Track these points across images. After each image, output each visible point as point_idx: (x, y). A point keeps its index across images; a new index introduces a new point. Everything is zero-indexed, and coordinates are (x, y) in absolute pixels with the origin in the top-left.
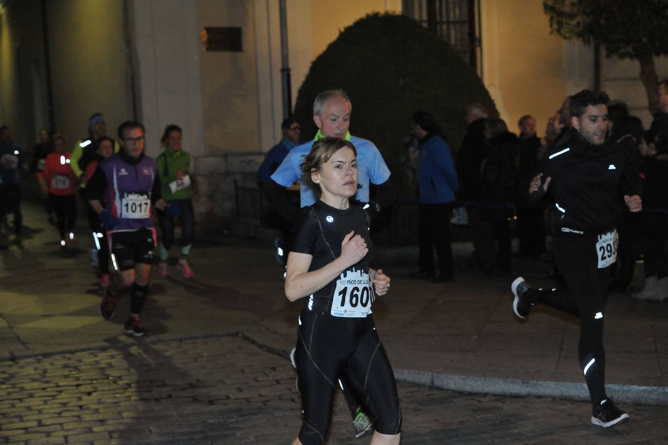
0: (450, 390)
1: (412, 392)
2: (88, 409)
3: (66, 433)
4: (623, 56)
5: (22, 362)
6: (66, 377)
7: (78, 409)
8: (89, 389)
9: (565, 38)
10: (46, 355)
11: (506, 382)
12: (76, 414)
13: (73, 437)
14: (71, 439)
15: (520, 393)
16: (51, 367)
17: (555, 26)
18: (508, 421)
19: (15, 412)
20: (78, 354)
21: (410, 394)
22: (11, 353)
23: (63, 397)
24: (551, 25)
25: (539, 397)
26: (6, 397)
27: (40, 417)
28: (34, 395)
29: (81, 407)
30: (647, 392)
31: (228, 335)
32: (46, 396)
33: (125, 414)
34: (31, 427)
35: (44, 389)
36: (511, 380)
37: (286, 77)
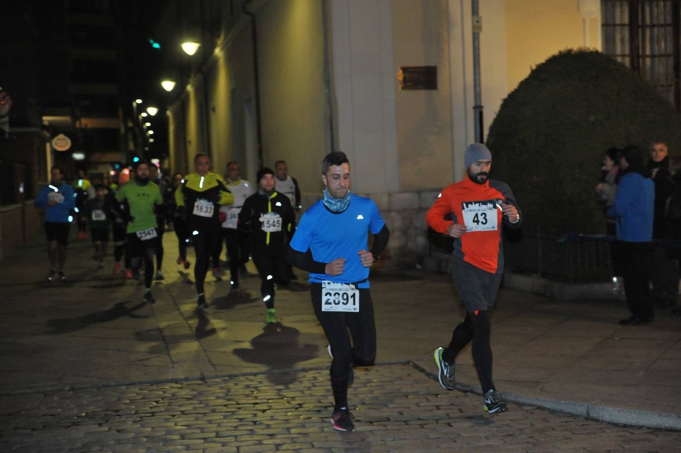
0: (606, 422)
1: (566, 422)
2: (261, 424)
3: (239, 444)
5: (210, 382)
6: (247, 396)
7: (252, 423)
8: (265, 407)
10: (231, 377)
11: (661, 415)
12: (250, 428)
13: (244, 447)
14: (242, 450)
16: (235, 387)
19: (198, 424)
20: (260, 377)
21: (564, 423)
22: (202, 374)
23: (242, 414)
26: (192, 412)
27: (219, 429)
28: (217, 411)
29: (255, 423)
31: (400, 363)
32: (226, 412)
33: (293, 431)
34: (210, 438)
35: (225, 406)
36: (666, 414)
37: (478, 115)
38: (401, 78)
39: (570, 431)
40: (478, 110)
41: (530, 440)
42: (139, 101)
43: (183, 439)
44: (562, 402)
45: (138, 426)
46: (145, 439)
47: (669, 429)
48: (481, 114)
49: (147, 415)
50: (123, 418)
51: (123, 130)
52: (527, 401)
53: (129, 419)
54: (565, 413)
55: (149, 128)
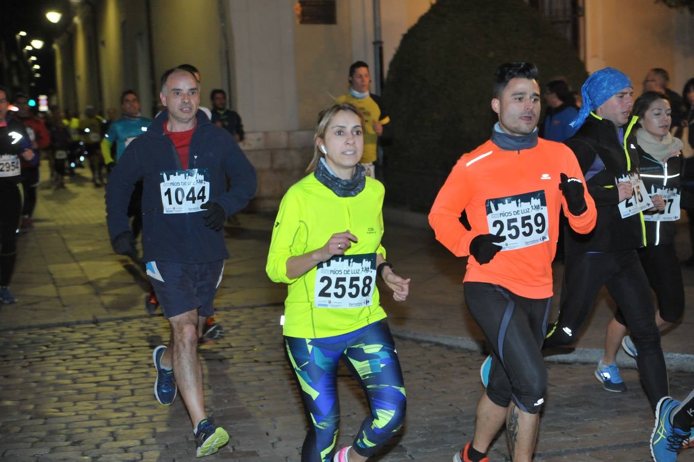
1: (463, 357)
3: (133, 387)
5: (103, 325)
7: (146, 365)
10: (126, 319)
12: (144, 370)
13: (138, 390)
14: (136, 392)
16: (130, 330)
19: (91, 368)
20: (156, 318)
21: (461, 359)
22: (94, 317)
23: (135, 356)
26: (83, 355)
27: (112, 372)
28: (110, 354)
29: (150, 365)
32: (120, 355)
34: (103, 381)
35: (119, 349)
37: (378, 51)
38: (299, 12)
39: (466, 366)
40: (378, 46)
41: (427, 376)
42: (23, 33)
43: (75, 383)
44: (460, 338)
45: (27, 371)
46: (34, 385)
48: (381, 49)
49: (37, 360)
50: (11, 364)
51: (6, 64)
52: (426, 338)
53: (18, 365)
54: (464, 349)
55: (34, 63)
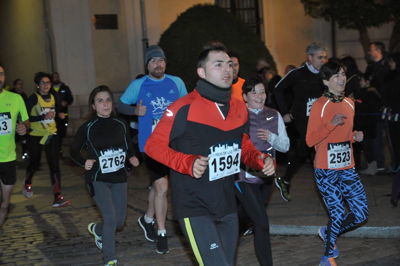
2: (31, 252)
4: (348, 28)
6: (16, 232)
8: (31, 240)
9: (314, 17)
11: (287, 227)
15: (295, 234)
16: (7, 227)
17: (308, 10)
18: (290, 251)
20: (23, 218)
23: (15, 246)
24: (305, 10)
25: (307, 235)
30: (372, 230)
36: (290, 226)
38: (94, 22)
40: (145, 42)
47: (292, 235)
48: (147, 44)
